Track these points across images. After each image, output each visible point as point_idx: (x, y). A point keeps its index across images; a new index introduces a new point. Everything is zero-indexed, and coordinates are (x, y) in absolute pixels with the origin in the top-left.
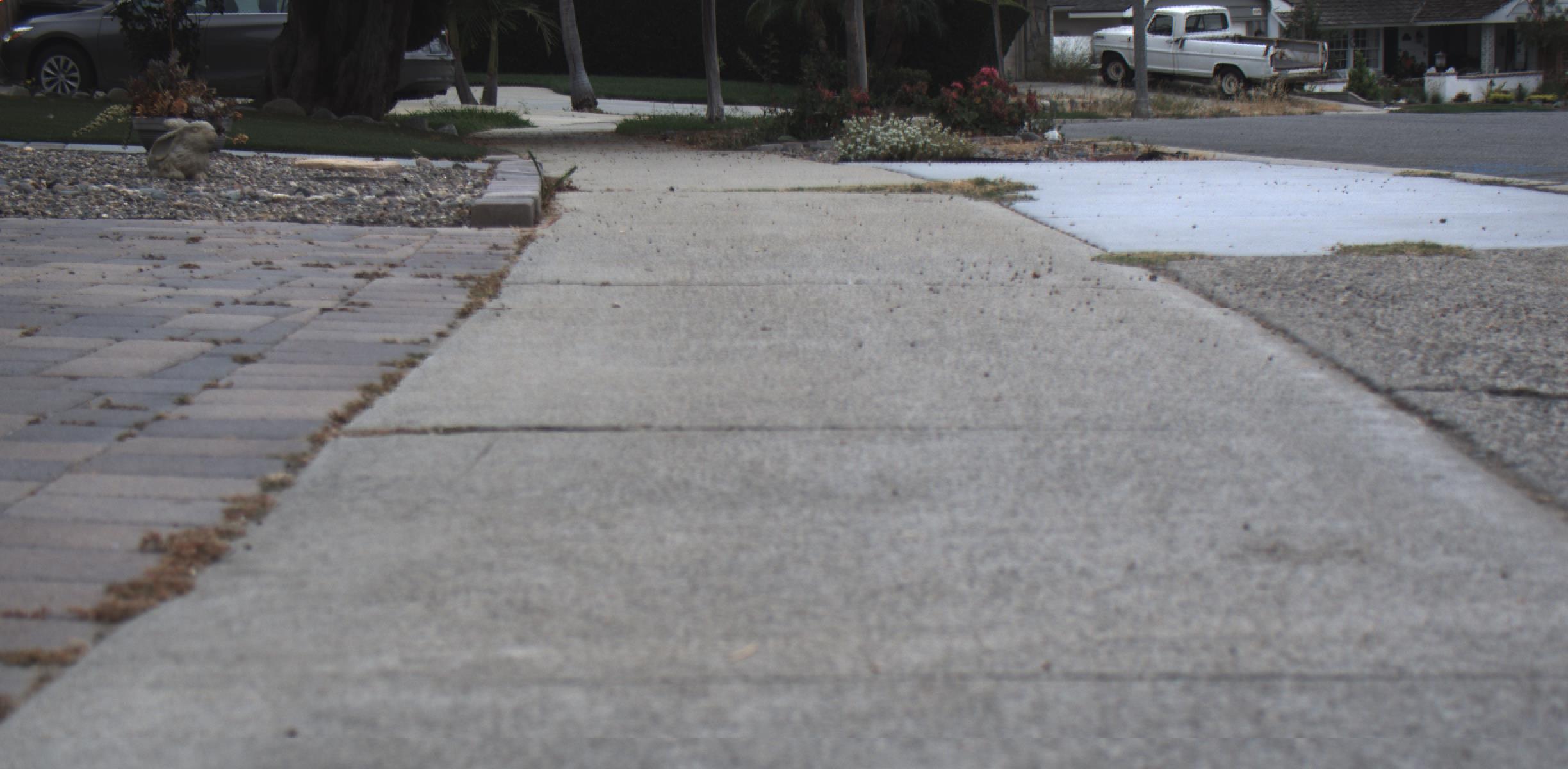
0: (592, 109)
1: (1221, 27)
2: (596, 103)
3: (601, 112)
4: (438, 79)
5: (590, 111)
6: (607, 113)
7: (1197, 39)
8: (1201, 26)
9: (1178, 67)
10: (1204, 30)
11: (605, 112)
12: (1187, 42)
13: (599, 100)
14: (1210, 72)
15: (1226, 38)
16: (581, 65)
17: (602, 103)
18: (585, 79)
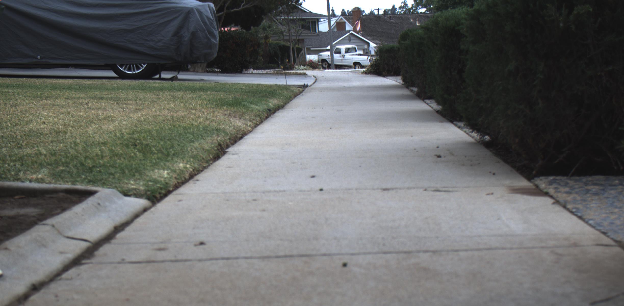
1: (355, 51)
7: (348, 55)
8: (349, 51)
9: (343, 63)
10: (350, 52)
12: (345, 56)
14: (352, 64)
15: (356, 55)
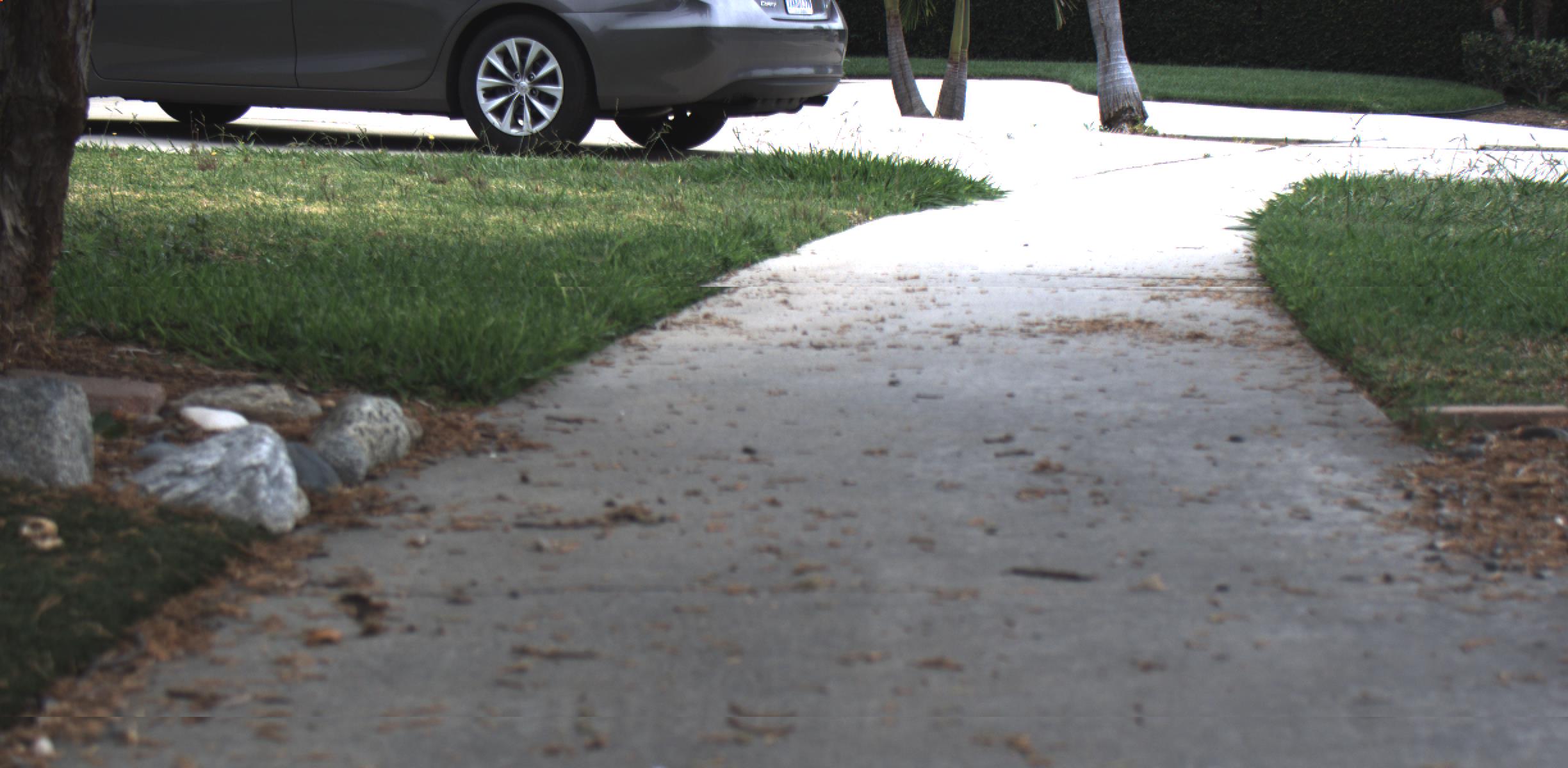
0: (1137, 127)
2: (1145, 117)
3: (1153, 133)
4: (808, 71)
5: (1134, 132)
6: (1164, 136)
11: (1161, 133)
13: (1150, 106)
16: (1119, 45)
17: (1157, 113)
18: (1125, 71)
